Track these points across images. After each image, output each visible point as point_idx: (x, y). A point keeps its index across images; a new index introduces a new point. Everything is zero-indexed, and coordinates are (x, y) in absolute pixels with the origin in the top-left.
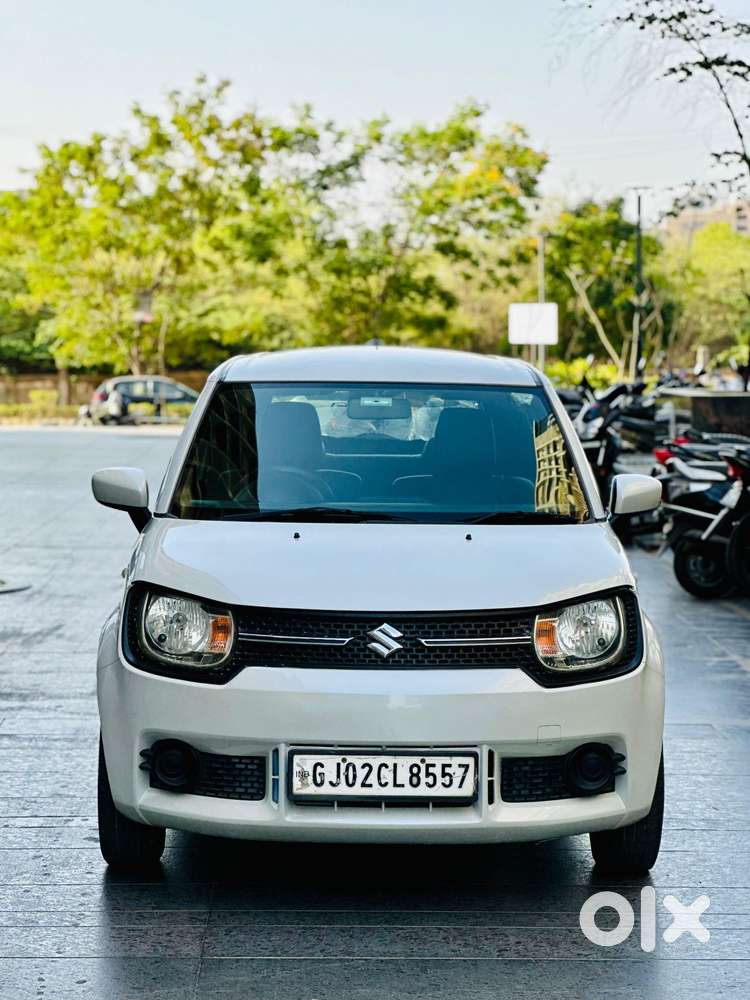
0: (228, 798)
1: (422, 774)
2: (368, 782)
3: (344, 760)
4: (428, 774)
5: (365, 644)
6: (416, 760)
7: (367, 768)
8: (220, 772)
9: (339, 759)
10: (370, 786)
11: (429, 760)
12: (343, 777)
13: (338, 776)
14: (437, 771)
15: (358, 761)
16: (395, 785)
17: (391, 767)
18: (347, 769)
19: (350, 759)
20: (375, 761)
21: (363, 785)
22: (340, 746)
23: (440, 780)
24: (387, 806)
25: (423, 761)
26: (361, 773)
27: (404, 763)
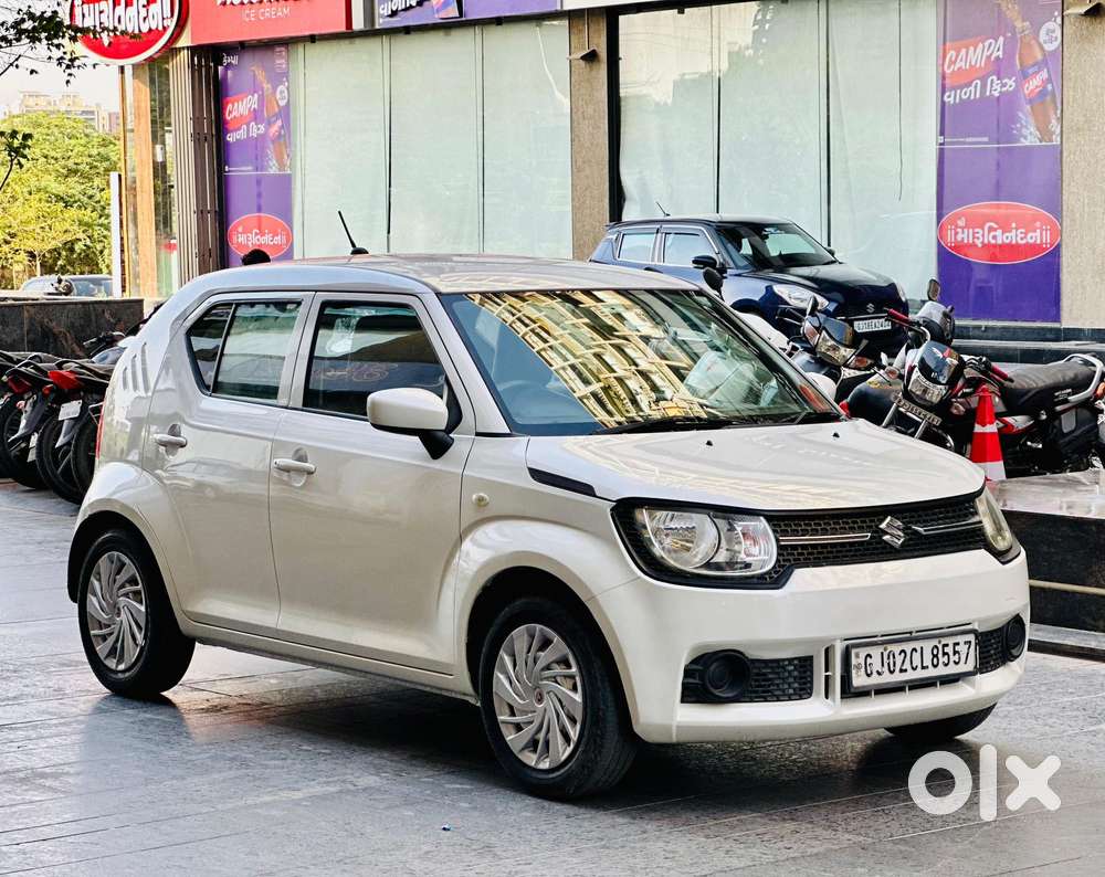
0: (778, 700)
1: (940, 655)
2: (904, 668)
3: (885, 649)
4: (945, 654)
5: (881, 537)
6: (935, 642)
7: (903, 654)
8: (770, 676)
9: (881, 649)
10: (906, 670)
11: (944, 641)
12: (886, 665)
13: (883, 665)
14: (949, 650)
15: (896, 648)
16: (923, 668)
17: (919, 651)
18: (889, 658)
19: (890, 648)
20: (908, 647)
21: (901, 671)
22: (883, 636)
23: (953, 658)
24: (911, 688)
25: (940, 642)
26: (899, 659)
27: (928, 646)
